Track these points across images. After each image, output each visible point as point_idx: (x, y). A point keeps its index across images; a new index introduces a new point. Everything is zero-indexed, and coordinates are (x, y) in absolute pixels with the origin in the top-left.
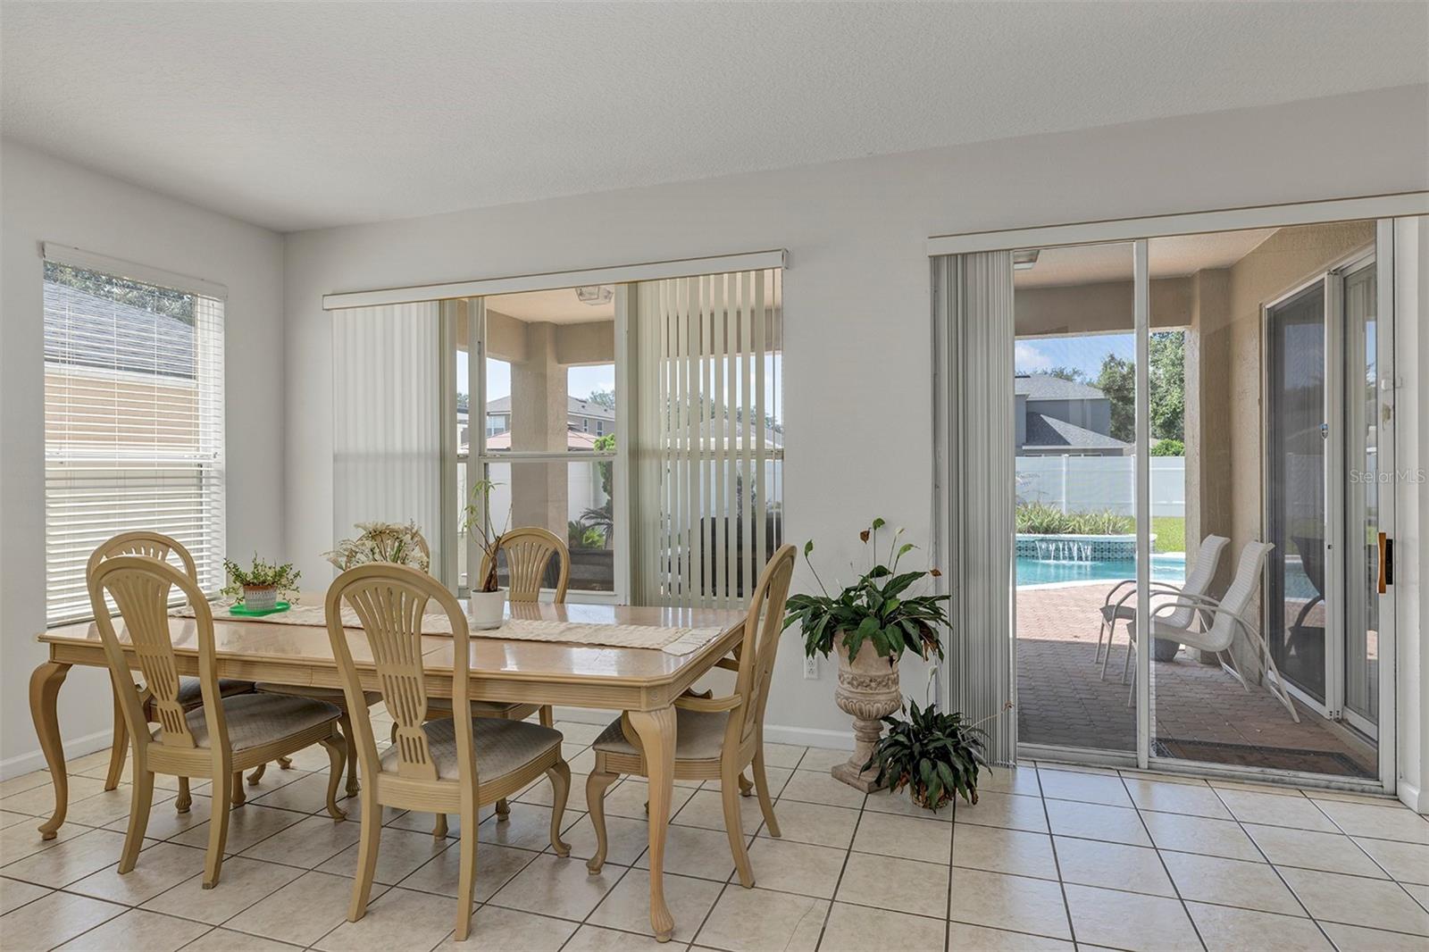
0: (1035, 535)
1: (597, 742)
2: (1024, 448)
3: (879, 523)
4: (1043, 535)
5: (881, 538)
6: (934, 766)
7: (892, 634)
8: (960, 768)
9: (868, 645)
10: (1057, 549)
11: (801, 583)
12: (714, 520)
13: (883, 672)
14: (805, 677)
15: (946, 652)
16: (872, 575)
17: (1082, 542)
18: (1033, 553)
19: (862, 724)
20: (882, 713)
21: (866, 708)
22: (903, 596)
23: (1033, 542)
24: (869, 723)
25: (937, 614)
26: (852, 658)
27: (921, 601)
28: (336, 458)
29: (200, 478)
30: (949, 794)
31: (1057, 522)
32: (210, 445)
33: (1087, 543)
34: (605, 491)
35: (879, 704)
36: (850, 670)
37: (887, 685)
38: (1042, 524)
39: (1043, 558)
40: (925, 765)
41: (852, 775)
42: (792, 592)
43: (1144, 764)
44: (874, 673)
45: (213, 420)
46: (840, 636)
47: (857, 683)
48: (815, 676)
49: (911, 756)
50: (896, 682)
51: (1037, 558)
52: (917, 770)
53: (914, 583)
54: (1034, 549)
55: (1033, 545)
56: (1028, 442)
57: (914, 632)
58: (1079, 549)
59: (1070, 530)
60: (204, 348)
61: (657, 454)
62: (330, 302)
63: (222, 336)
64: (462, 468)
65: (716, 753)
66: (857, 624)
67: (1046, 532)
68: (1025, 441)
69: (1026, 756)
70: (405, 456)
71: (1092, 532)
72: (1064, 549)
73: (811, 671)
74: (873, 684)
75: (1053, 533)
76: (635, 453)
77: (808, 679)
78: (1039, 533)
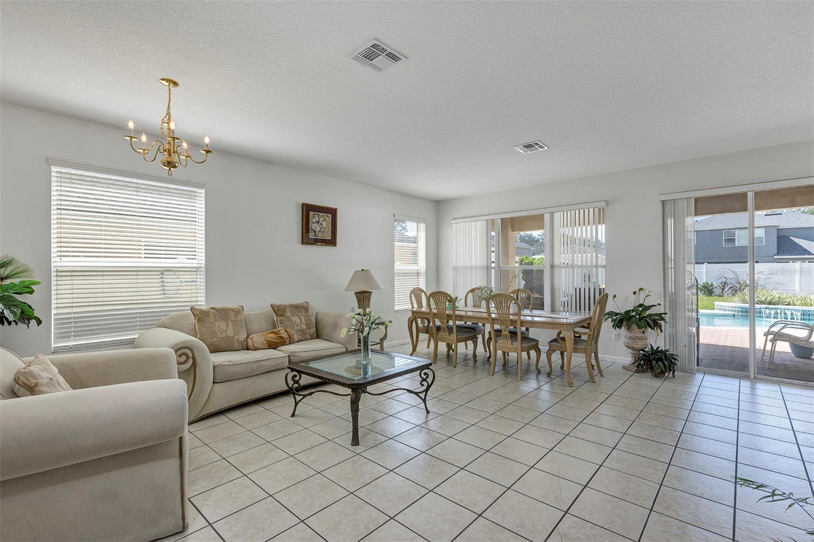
0: (761, 305)
1: (551, 342)
2: (775, 257)
3: (641, 289)
4: (767, 306)
5: (642, 295)
6: (657, 363)
7: (643, 323)
8: (667, 364)
9: (635, 326)
10: (777, 313)
11: (610, 307)
12: (580, 289)
13: (641, 336)
14: (614, 339)
15: (663, 329)
16: (638, 307)
17: (793, 310)
18: (759, 315)
19: (633, 352)
20: (640, 348)
21: (634, 346)
22: (648, 312)
23: (760, 309)
24: (636, 352)
25: (663, 319)
26: (628, 329)
27: (656, 315)
28: (454, 268)
29: (418, 274)
30: (663, 373)
31: (777, 299)
32: (422, 264)
33: (799, 310)
34: (523, 280)
35: (639, 345)
36: (628, 334)
37: (642, 340)
38: (766, 300)
39: (766, 317)
40: (654, 362)
41: (629, 367)
42: (607, 310)
43: (752, 377)
44: (637, 335)
45: (422, 257)
46: (625, 323)
47: (631, 338)
48: (617, 339)
49: (649, 360)
50: (646, 339)
51: (763, 317)
52: (651, 364)
53: (652, 308)
54: (760, 313)
55: (760, 310)
56: (778, 254)
57: (651, 323)
58: (792, 314)
59: (786, 303)
60: (420, 237)
61: (560, 267)
62: (453, 222)
63: (425, 233)
64: (493, 271)
65: (584, 347)
66: (630, 319)
67: (770, 304)
68: (776, 253)
69: (698, 371)
70: (476, 268)
71: (802, 305)
72: (781, 313)
73: (616, 338)
74: (637, 339)
75: (773, 304)
76: (552, 267)
77: (615, 340)
78: (764, 304)
